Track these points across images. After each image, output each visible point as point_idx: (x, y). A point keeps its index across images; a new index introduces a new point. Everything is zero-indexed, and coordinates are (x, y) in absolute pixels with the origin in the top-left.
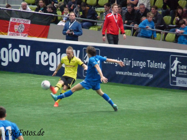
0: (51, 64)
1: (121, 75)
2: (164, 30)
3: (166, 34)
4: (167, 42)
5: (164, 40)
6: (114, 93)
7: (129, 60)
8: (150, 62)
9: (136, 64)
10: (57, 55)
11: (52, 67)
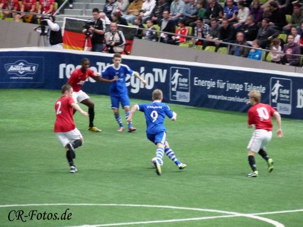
0: (133, 85)
1: (214, 100)
2: (265, 48)
3: (267, 53)
4: (267, 62)
5: (265, 60)
6: (205, 120)
7: (223, 82)
8: (248, 85)
9: (231, 86)
10: (140, 74)
11: (134, 88)
